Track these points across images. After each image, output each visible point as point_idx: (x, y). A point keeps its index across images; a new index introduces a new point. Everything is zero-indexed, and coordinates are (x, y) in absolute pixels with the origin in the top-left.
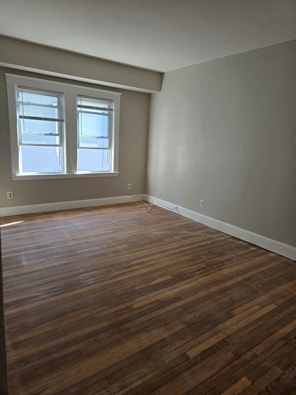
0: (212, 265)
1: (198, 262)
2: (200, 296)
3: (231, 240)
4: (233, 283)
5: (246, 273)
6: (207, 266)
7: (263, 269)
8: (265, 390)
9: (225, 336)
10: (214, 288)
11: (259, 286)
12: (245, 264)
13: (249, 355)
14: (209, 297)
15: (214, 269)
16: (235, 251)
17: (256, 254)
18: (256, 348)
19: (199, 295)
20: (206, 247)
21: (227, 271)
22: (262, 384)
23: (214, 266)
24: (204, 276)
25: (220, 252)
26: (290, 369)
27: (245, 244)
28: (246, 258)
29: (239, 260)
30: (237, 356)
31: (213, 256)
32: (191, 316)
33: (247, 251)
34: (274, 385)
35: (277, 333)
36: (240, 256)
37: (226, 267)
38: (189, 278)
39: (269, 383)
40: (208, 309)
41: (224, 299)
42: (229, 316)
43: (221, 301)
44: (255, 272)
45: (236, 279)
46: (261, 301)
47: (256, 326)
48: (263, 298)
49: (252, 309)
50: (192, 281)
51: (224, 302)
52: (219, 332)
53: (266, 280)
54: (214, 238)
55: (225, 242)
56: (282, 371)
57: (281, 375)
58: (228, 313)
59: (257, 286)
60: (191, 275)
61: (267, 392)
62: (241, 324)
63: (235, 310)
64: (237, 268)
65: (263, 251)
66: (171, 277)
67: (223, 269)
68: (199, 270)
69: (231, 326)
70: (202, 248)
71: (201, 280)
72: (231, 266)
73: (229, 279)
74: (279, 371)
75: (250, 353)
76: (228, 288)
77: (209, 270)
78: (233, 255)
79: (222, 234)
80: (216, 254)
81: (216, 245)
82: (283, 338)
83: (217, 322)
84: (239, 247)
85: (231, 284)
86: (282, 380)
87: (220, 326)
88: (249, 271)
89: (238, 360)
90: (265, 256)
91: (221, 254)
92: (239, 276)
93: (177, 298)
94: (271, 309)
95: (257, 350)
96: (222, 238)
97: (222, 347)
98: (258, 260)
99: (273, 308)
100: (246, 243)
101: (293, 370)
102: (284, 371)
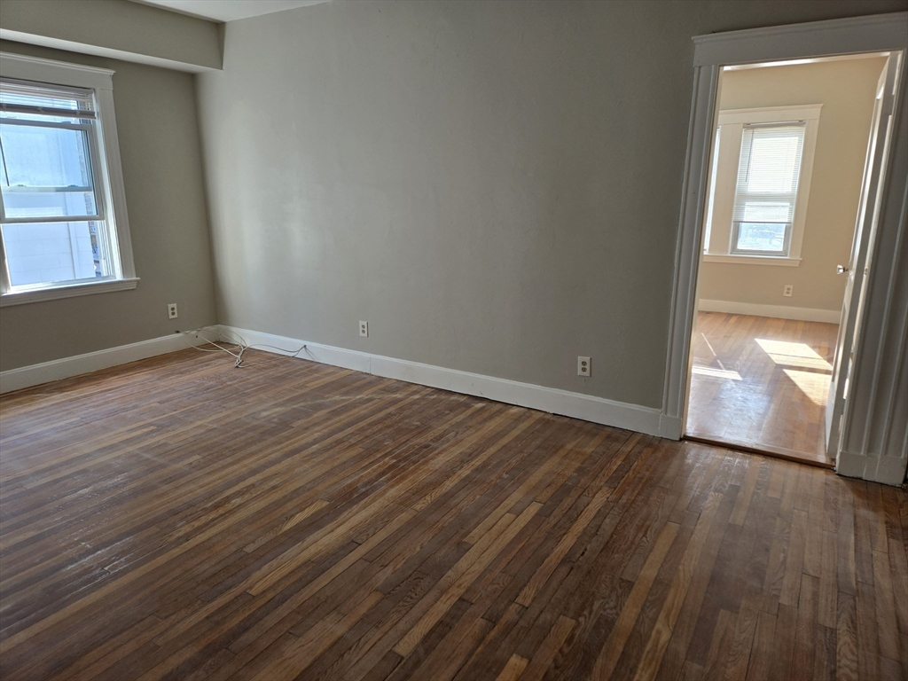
0: (409, 456)
1: (379, 455)
2: (398, 526)
3: (435, 396)
4: (456, 481)
5: (477, 455)
6: (399, 461)
8: (553, 665)
10: (421, 502)
11: (505, 476)
12: (471, 440)
13: (512, 611)
14: (416, 522)
15: (414, 463)
16: (447, 417)
17: (485, 415)
18: (523, 593)
19: (394, 525)
20: (387, 422)
21: (439, 462)
22: (545, 658)
23: (414, 458)
24: (397, 483)
25: (418, 427)
26: (586, 613)
27: (462, 399)
28: (471, 427)
29: (457, 433)
30: (492, 620)
31: (406, 437)
32: (389, 571)
33: (469, 412)
34: (566, 650)
35: (552, 555)
36: (458, 424)
37: (437, 454)
38: (365, 495)
39: (556, 651)
40: (418, 549)
41: (446, 518)
42: (462, 548)
43: (440, 525)
44: (492, 450)
45: (459, 472)
46: (513, 503)
47: (514, 553)
48: (516, 496)
49: (499, 523)
50: (374, 500)
51: (447, 524)
52: (450, 587)
53: (514, 462)
55: (423, 403)
56: (574, 621)
57: (574, 629)
58: (459, 544)
59: (500, 477)
60: (368, 487)
61: (556, 667)
62: (487, 558)
63: (472, 534)
64: (457, 451)
65: (498, 406)
66: (325, 503)
67: (432, 459)
68: (384, 474)
69: (470, 566)
70: (380, 426)
71: (392, 492)
72: (445, 450)
73: (448, 477)
74: (569, 623)
75: (513, 608)
76: (450, 495)
77: (404, 469)
78: (446, 426)
80: (412, 430)
81: (406, 413)
82: (563, 561)
83: (442, 568)
84: (453, 408)
85: (451, 485)
86: (577, 635)
87: (449, 573)
88: (482, 451)
89: (496, 627)
90: (503, 415)
91: (422, 429)
92: (465, 466)
93: (350, 544)
94: (533, 514)
95: (525, 598)
97: (460, 612)
98: (491, 426)
99: (536, 511)
100: (465, 398)
101: (590, 614)
102: (577, 620)
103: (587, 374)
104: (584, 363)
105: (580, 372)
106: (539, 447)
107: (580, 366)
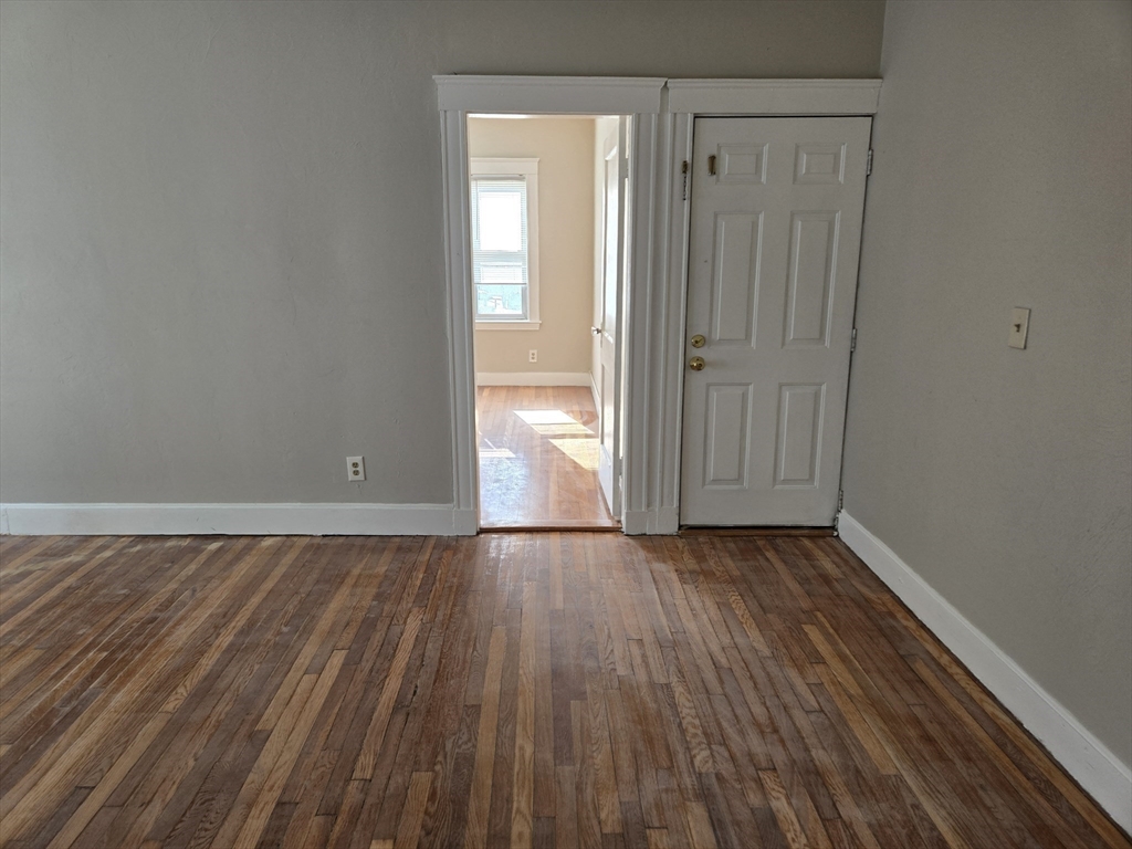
0: (128, 640)
1: (74, 653)
2: (148, 743)
3: (139, 548)
4: (217, 655)
5: (235, 614)
6: (113, 652)
7: (269, 585)
8: (423, 833)
9: (276, 794)
10: (172, 698)
11: (285, 629)
12: (218, 595)
13: (353, 792)
14: (175, 728)
15: (140, 648)
16: (170, 573)
17: (229, 557)
18: (359, 765)
19: (140, 744)
20: (71, 601)
21: (182, 635)
22: (412, 827)
23: (138, 641)
24: (122, 683)
25: (127, 596)
26: (440, 758)
27: (185, 543)
28: (212, 578)
29: (194, 591)
30: (331, 813)
31: (113, 615)
32: (156, 809)
33: (202, 557)
34: (432, 810)
35: (379, 708)
36: (191, 579)
37: (174, 627)
38: (74, 714)
39: (421, 815)
40: (191, 763)
41: (219, 709)
42: (258, 740)
43: (214, 719)
44: (255, 600)
45: (217, 642)
46: (307, 663)
47: (331, 720)
48: (308, 651)
49: (299, 690)
50: (91, 719)
51: (223, 716)
52: (258, 795)
53: (290, 608)
54: (81, 564)
55: (123, 560)
56: (430, 773)
57: (433, 783)
58: (251, 736)
59: (279, 633)
60: (74, 703)
61: (428, 834)
62: (298, 740)
63: (264, 717)
64: (203, 615)
65: (243, 542)
66: (9, 747)
67: (168, 634)
68: (93, 676)
69: (276, 761)
70: (59, 610)
71: (120, 698)
72: (183, 618)
73: (202, 653)
74: (423, 778)
75: (353, 787)
76: (213, 677)
77: (125, 661)
78: (173, 586)
79: (100, 542)
80: (119, 603)
81: (98, 580)
82: (395, 710)
83: (237, 777)
84: (175, 558)
85: (212, 662)
86: (438, 789)
87: (251, 777)
88: (240, 607)
89: (339, 819)
90: (254, 552)
91: (135, 598)
92: (223, 631)
93: (76, 793)
94: (340, 665)
95: (363, 769)
96: (108, 554)
97: (285, 821)
98: (242, 570)
99: (342, 661)
100: (188, 540)
101: (445, 758)
102: (433, 771)
103: (361, 477)
104: (355, 465)
105: (351, 477)
106: (318, 582)
107: (350, 469)
